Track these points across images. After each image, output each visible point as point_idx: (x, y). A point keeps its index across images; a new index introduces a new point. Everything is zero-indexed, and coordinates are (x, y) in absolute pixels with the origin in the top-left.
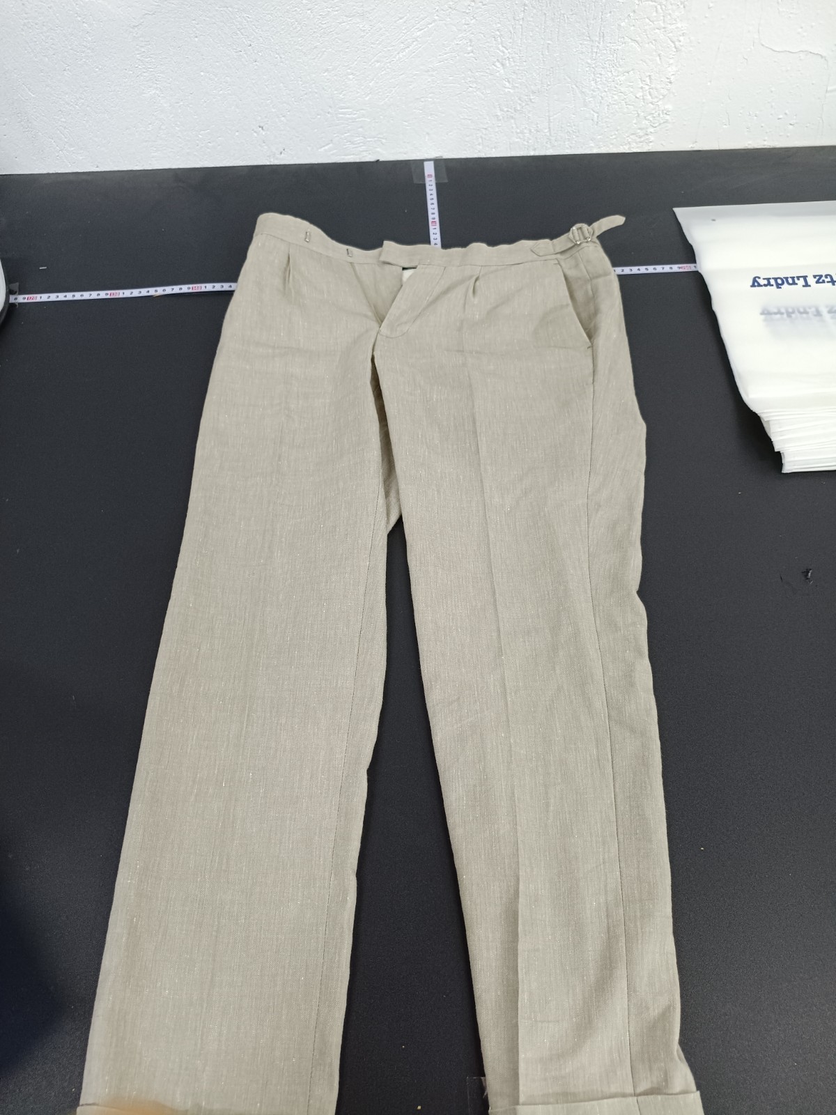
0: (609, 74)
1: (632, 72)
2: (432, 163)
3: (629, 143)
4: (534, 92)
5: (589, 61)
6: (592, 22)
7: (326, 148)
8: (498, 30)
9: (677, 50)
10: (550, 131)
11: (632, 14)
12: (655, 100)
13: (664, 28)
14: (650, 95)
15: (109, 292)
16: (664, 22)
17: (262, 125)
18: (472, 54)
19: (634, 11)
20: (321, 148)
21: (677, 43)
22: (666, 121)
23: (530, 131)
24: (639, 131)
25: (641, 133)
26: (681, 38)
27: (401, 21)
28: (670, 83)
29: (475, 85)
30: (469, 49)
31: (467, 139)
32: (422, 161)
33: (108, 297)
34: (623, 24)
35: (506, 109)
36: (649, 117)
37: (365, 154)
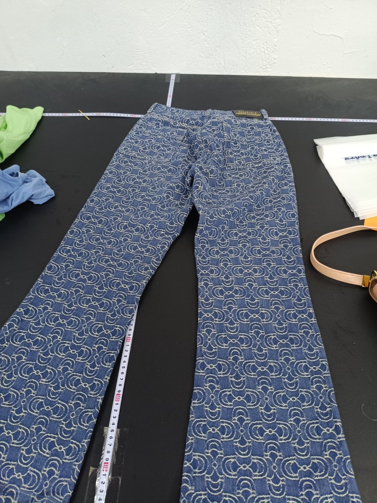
0: (249, 40)
1: (258, 40)
2: (174, 75)
3: (259, 72)
4: (217, 47)
5: (240, 34)
6: (240, 17)
7: (131, 66)
8: (201, 19)
9: (278, 32)
10: (225, 64)
11: (257, 15)
12: (269, 53)
13: (271, 22)
14: (267, 50)
16: (271, 19)
17: (104, 55)
18: (190, 29)
19: (257, 14)
21: (277, 28)
22: (275, 63)
23: (216, 64)
24: (263, 66)
25: (264, 67)
26: (279, 27)
27: (160, 13)
28: (275, 46)
29: (191, 42)
30: (189, 26)
31: (190, 66)
32: (171, 74)
34: (253, 19)
35: (205, 54)
36: (267, 60)
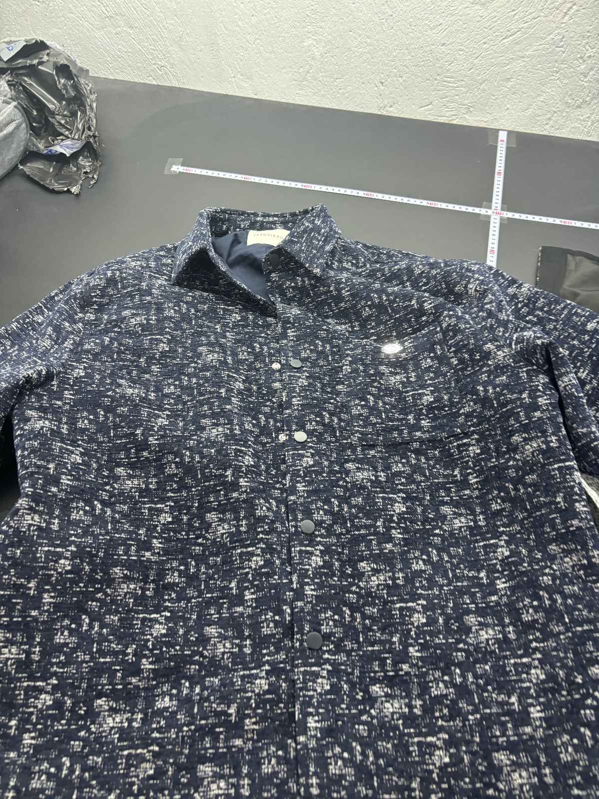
2: (506, 133)
7: (426, 108)
8: (588, 32)
15: (244, 176)
17: (383, 81)
18: (562, 49)
20: (422, 107)
30: (562, 43)
31: (538, 118)
32: (499, 130)
33: (243, 179)
37: (454, 117)
